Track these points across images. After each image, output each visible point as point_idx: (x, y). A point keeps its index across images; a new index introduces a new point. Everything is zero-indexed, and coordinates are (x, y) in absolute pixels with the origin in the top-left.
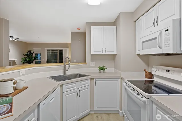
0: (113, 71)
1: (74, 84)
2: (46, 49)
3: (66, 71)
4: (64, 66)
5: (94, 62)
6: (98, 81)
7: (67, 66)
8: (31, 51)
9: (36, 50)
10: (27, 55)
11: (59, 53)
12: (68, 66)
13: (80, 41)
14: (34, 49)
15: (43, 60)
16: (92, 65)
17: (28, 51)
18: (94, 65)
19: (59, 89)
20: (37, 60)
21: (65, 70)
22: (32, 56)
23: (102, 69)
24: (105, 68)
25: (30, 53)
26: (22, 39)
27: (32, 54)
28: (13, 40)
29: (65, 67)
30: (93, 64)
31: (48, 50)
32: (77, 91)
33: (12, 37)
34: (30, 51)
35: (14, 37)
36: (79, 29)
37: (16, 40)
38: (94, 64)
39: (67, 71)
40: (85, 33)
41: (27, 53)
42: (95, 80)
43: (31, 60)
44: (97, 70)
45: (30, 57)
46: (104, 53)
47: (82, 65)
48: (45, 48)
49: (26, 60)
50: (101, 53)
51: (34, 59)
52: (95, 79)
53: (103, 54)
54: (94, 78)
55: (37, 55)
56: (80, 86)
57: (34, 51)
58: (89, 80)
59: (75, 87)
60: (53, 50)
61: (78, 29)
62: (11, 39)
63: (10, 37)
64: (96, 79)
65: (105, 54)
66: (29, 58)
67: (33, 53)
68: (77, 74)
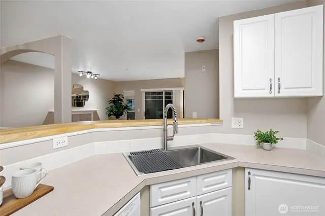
0: (304, 148)
1: (186, 185)
2: (144, 90)
3: (168, 140)
4: (162, 127)
5: (242, 119)
6: (259, 179)
7: (170, 128)
8: (120, 95)
9: (127, 94)
10: (114, 102)
11: (166, 98)
12: (172, 126)
13: (204, 70)
14: (124, 91)
15: (139, 110)
16: (237, 126)
17: (115, 96)
18: (242, 127)
19: (137, 200)
20: (129, 111)
21: (166, 139)
22: (121, 103)
23: (266, 139)
24: (277, 136)
25: (119, 98)
26: (105, 75)
27: (122, 100)
28: (92, 77)
29: (165, 130)
30: (237, 123)
31: (147, 93)
32: (193, 204)
33: (90, 72)
34: (118, 96)
35: (94, 72)
36: (203, 40)
37: (96, 78)
38: (242, 123)
39: (172, 139)
40: (216, 51)
41: (114, 98)
42: (249, 173)
43: (119, 110)
44: (252, 141)
45: (118, 105)
46: (275, 94)
47: (210, 124)
48: (142, 90)
49: (111, 111)
50: (265, 94)
51: (124, 109)
52: (247, 171)
53: (272, 95)
54: (243, 169)
55: (130, 101)
56: (204, 189)
57: (125, 95)
58: (230, 173)
59: (188, 193)
60: (154, 93)
61: (199, 41)
62: (88, 76)
63: (88, 72)
64: (252, 172)
65: (277, 95)
66: (117, 107)
67: (122, 98)
68: (197, 149)
